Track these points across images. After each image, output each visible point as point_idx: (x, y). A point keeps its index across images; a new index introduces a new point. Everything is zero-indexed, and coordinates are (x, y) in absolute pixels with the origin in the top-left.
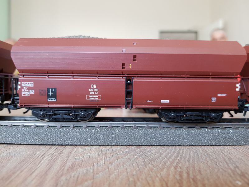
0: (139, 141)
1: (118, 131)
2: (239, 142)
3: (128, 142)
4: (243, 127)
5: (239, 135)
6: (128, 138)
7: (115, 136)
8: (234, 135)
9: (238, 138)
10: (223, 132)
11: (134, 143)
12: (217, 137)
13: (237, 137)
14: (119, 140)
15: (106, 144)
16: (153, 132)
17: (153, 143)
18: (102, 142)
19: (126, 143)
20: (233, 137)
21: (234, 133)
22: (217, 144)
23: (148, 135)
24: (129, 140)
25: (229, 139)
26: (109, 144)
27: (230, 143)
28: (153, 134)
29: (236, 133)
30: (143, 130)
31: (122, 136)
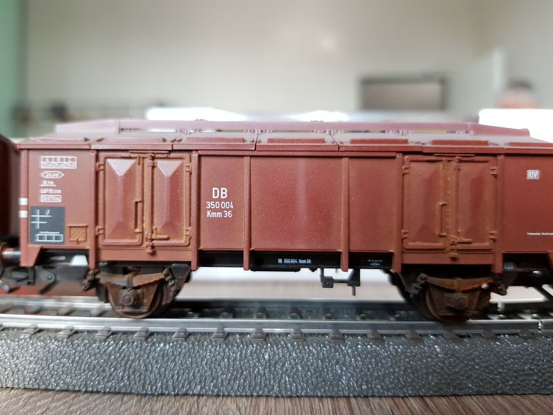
0: (139, 381)
1: (85, 345)
2: (460, 384)
3: (107, 382)
4: (480, 335)
5: (462, 362)
6: (110, 369)
7: (73, 361)
8: (444, 362)
9: (457, 373)
10: (411, 352)
11: (124, 385)
12: (391, 367)
13: (454, 367)
14: (80, 374)
15: (39, 386)
16: (189, 350)
17: (183, 387)
18: (30, 380)
19: (99, 383)
20: (442, 368)
21: (446, 354)
22: (388, 391)
23: (174, 360)
24: (111, 375)
25: (427, 374)
26: (50, 387)
27: (429, 389)
28: (190, 356)
29: (453, 355)
30: (162, 345)
31: (91, 362)
